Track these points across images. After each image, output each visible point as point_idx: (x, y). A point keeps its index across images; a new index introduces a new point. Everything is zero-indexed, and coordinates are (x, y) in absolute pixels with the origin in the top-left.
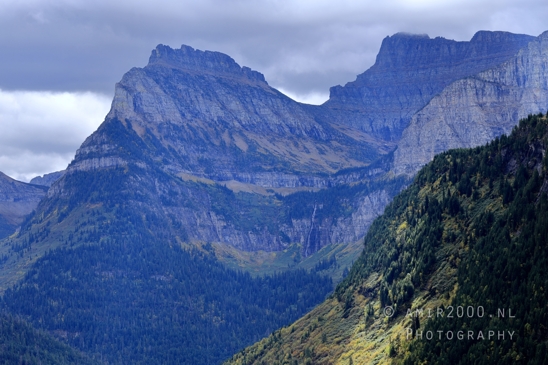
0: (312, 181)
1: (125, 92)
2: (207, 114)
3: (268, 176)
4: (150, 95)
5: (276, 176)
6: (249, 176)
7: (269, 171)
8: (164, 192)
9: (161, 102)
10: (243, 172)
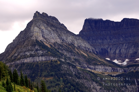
0: (117, 70)
1: (38, 29)
2: (67, 40)
3: (100, 67)
4: (47, 31)
5: (103, 67)
6: (93, 67)
7: (100, 65)
8: (76, 73)
9: (51, 34)
10: (90, 65)
